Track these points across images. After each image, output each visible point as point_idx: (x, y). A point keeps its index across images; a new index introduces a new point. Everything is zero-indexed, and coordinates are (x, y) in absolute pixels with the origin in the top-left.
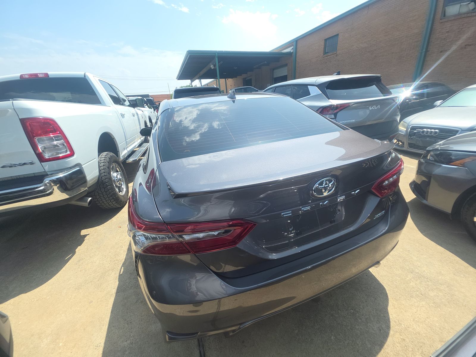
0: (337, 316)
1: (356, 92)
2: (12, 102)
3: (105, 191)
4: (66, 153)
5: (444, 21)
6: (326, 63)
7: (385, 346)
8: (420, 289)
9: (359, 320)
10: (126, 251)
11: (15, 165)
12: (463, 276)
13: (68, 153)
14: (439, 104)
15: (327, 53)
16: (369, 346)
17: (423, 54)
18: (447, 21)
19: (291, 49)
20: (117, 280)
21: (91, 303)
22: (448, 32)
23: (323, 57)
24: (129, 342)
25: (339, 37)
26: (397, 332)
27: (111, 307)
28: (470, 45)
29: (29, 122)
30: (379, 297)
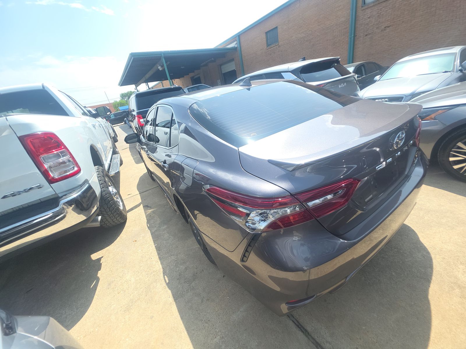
0: (387, 257)
1: (318, 75)
2: (6, 118)
3: (108, 207)
4: (72, 170)
5: (365, 8)
6: (271, 54)
7: (434, 267)
8: (434, 220)
9: (405, 254)
10: (159, 260)
11: (19, 193)
12: (456, 203)
13: (76, 169)
14: (378, 79)
15: (270, 45)
16: (423, 271)
17: (352, 38)
18: (368, 8)
19: (235, 44)
20: (167, 289)
21: (153, 318)
22: (369, 18)
23: (267, 49)
24: (218, 337)
25: (278, 29)
26: (436, 254)
27: (178, 314)
28: (389, 27)
29: (30, 139)
30: (409, 234)
